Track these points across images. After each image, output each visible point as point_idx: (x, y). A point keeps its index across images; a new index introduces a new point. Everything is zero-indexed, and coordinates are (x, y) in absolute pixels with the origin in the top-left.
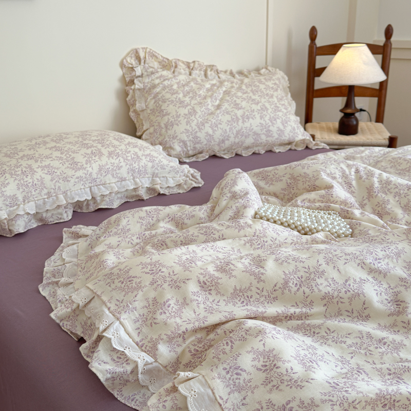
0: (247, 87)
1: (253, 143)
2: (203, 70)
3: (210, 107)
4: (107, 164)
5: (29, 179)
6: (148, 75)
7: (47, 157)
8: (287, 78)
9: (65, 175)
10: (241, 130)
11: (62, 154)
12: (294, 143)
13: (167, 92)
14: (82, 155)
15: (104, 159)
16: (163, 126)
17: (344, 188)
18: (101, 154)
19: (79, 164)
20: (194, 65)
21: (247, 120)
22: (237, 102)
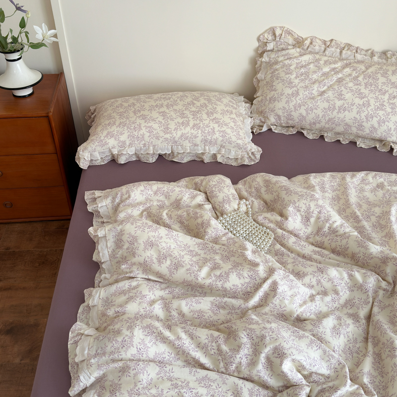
1: (344, 132)
2: (339, 48)
3: (314, 92)
4: (188, 133)
6: (276, 51)
7: (153, 120)
9: (158, 135)
10: (333, 118)
11: (163, 119)
12: (384, 142)
13: (283, 71)
14: (175, 123)
15: (188, 129)
16: (268, 98)
17: (302, 220)
19: (170, 129)
20: (331, 43)
21: (343, 112)
22: (342, 93)
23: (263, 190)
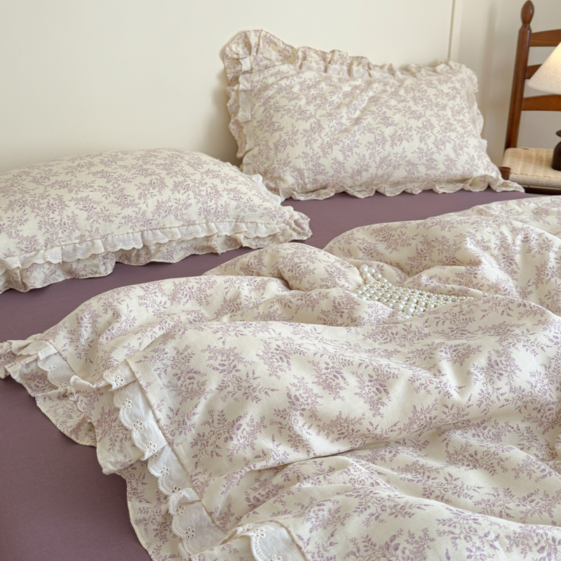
0: (406, 92)
1: (406, 177)
2: (345, 63)
3: (343, 121)
4: (169, 200)
5: (56, 216)
6: (260, 71)
7: (86, 186)
8: (476, 80)
9: (107, 213)
10: (387, 157)
11: (108, 182)
12: (470, 181)
13: (283, 96)
14: (136, 185)
15: (167, 193)
16: (272, 146)
17: (500, 265)
18: (163, 184)
19: (129, 198)
20: (332, 56)
21: (399, 143)
22: (387, 115)
23: (381, 247)
